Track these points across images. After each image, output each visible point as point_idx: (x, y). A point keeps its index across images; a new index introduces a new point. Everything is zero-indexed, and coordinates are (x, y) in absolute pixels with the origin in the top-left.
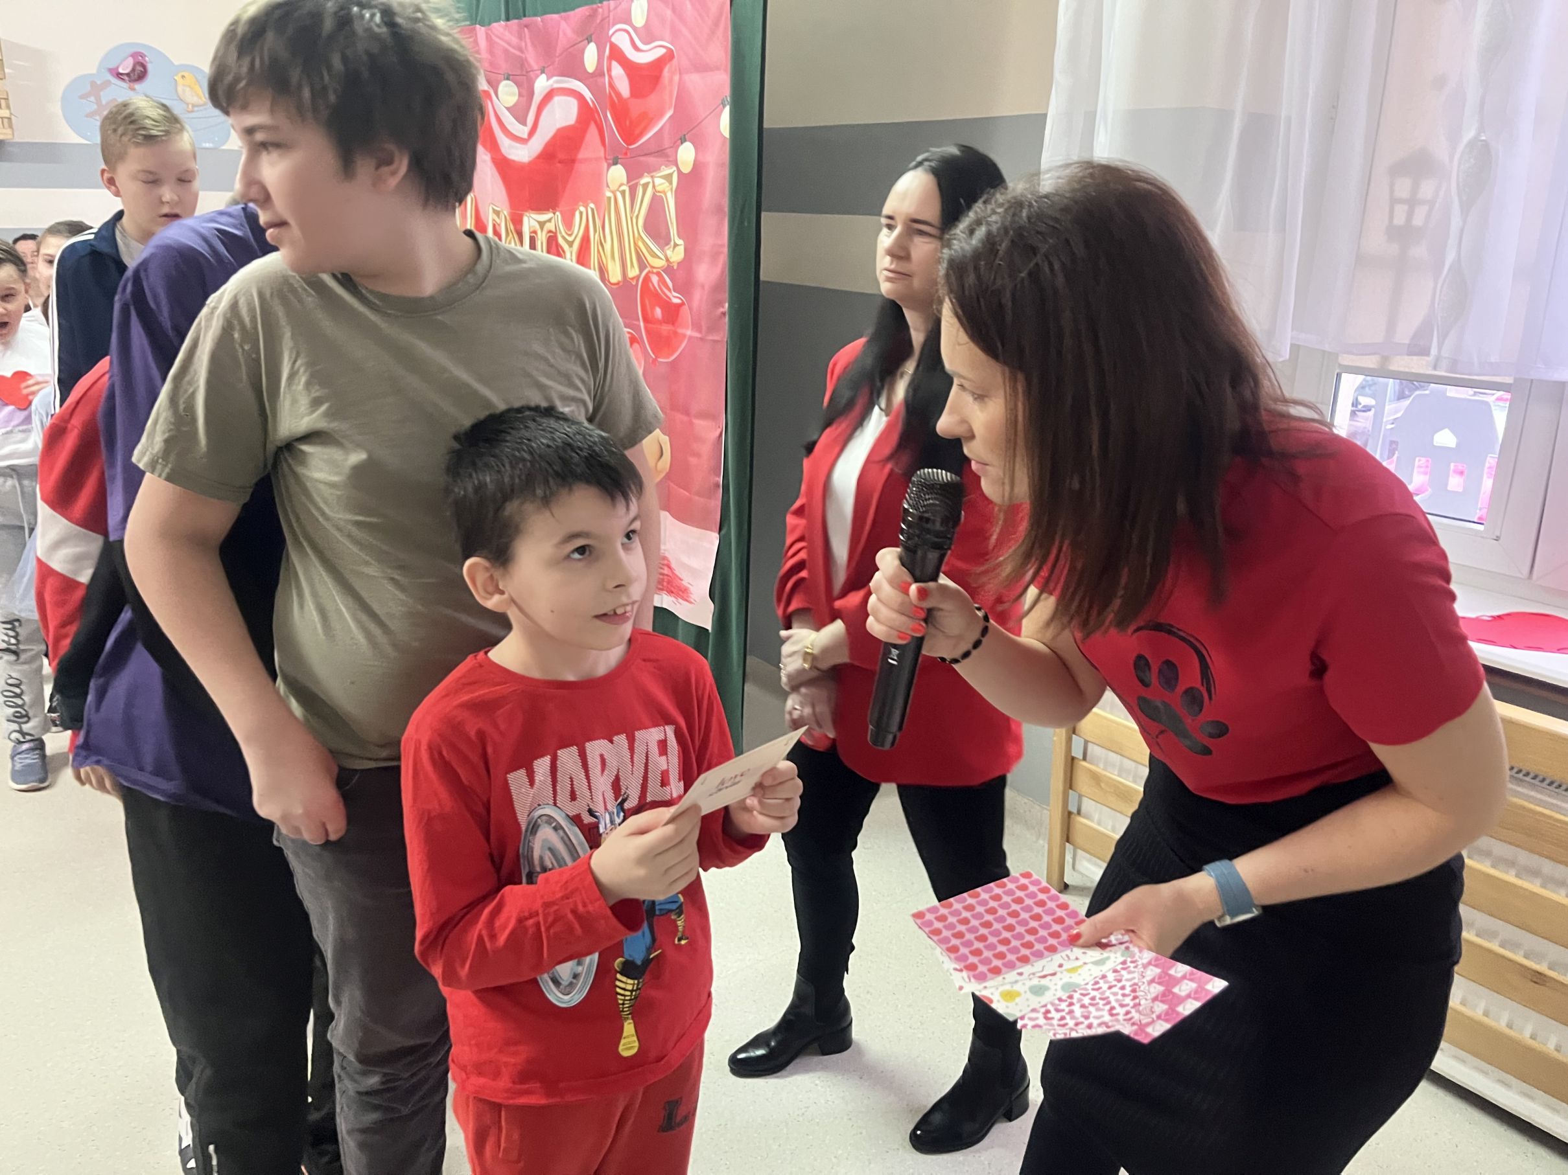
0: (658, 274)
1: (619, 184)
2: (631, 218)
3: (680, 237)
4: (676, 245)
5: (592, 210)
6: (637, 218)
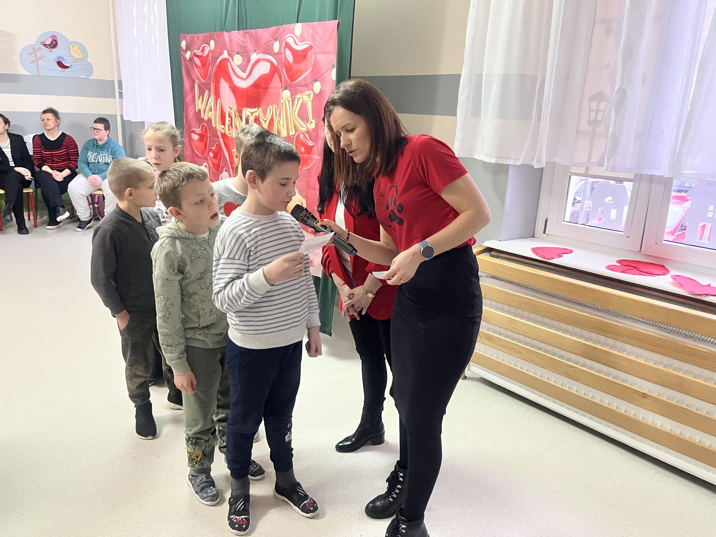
0: (303, 134)
1: (287, 97)
2: (292, 112)
3: (313, 119)
4: (311, 122)
5: (275, 108)
6: (295, 111)
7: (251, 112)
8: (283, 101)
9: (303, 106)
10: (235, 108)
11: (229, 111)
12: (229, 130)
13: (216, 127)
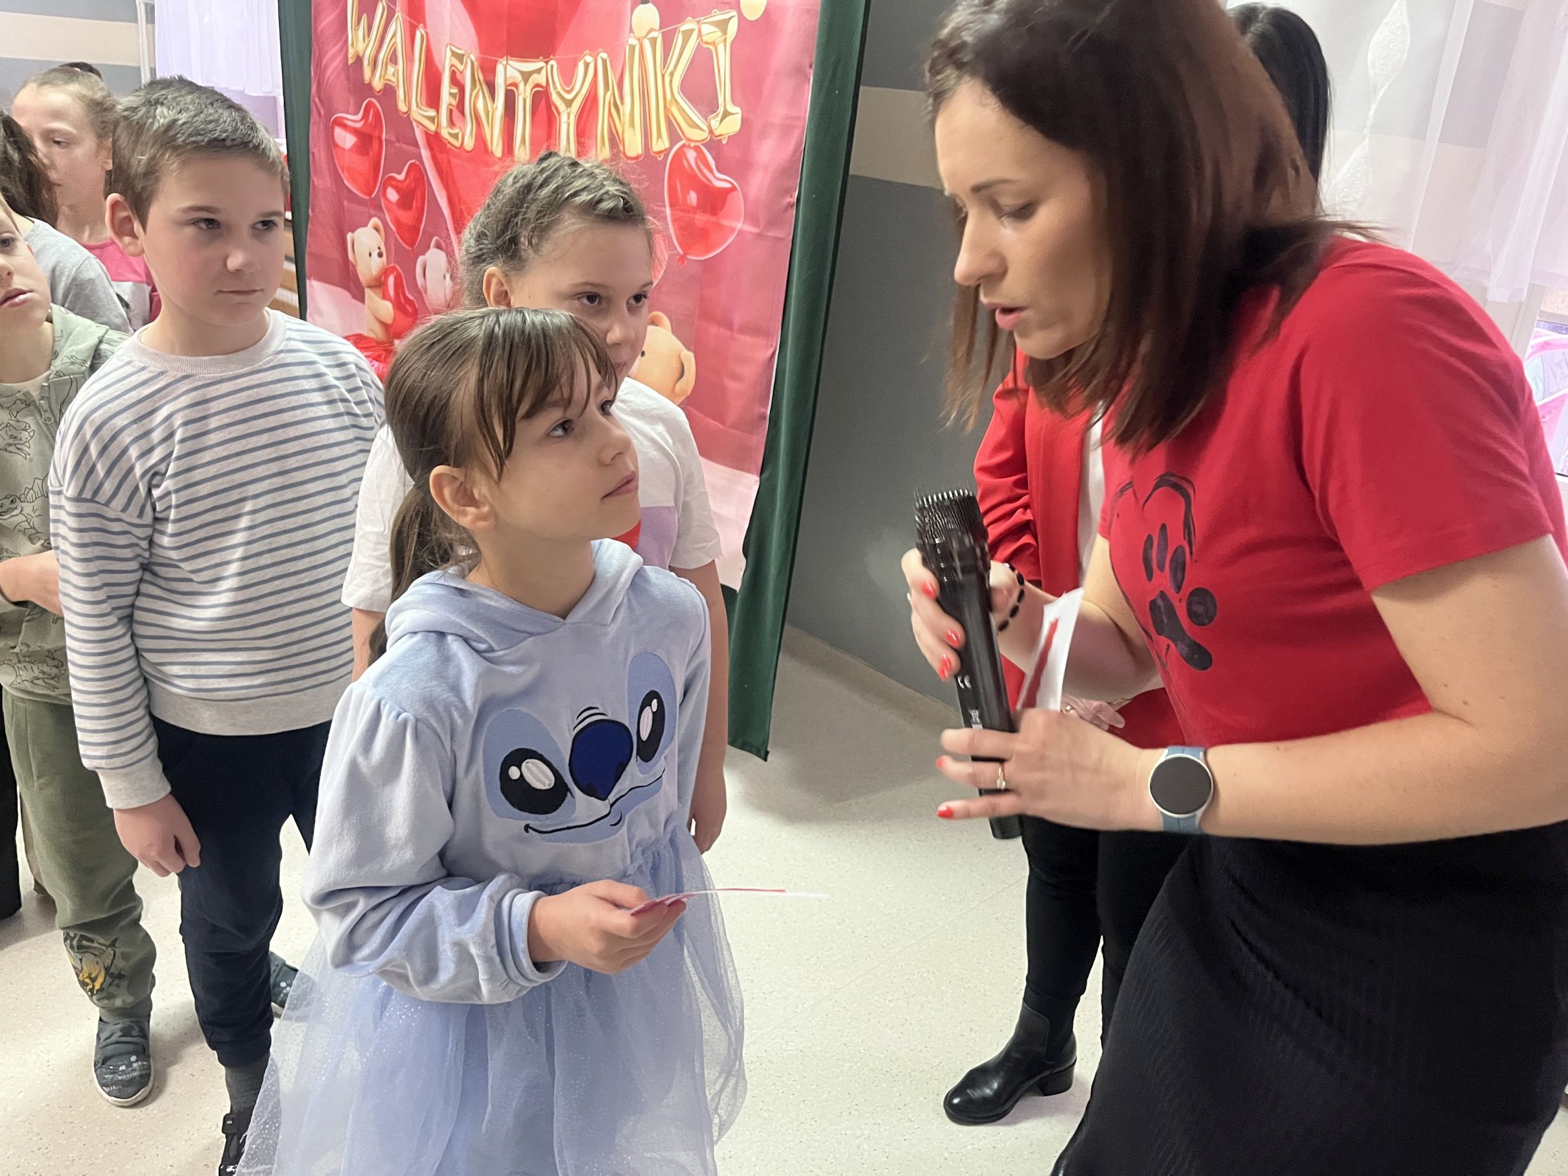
0: (697, 149)
1: (648, 29)
2: (663, 76)
3: (734, 102)
4: (727, 114)
5: (604, 61)
6: (672, 74)
7: (521, 72)
8: (632, 41)
9: (703, 61)
10: (473, 57)
11: (452, 66)
12: (451, 123)
13: (408, 113)
